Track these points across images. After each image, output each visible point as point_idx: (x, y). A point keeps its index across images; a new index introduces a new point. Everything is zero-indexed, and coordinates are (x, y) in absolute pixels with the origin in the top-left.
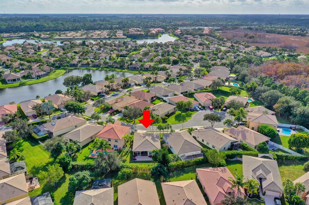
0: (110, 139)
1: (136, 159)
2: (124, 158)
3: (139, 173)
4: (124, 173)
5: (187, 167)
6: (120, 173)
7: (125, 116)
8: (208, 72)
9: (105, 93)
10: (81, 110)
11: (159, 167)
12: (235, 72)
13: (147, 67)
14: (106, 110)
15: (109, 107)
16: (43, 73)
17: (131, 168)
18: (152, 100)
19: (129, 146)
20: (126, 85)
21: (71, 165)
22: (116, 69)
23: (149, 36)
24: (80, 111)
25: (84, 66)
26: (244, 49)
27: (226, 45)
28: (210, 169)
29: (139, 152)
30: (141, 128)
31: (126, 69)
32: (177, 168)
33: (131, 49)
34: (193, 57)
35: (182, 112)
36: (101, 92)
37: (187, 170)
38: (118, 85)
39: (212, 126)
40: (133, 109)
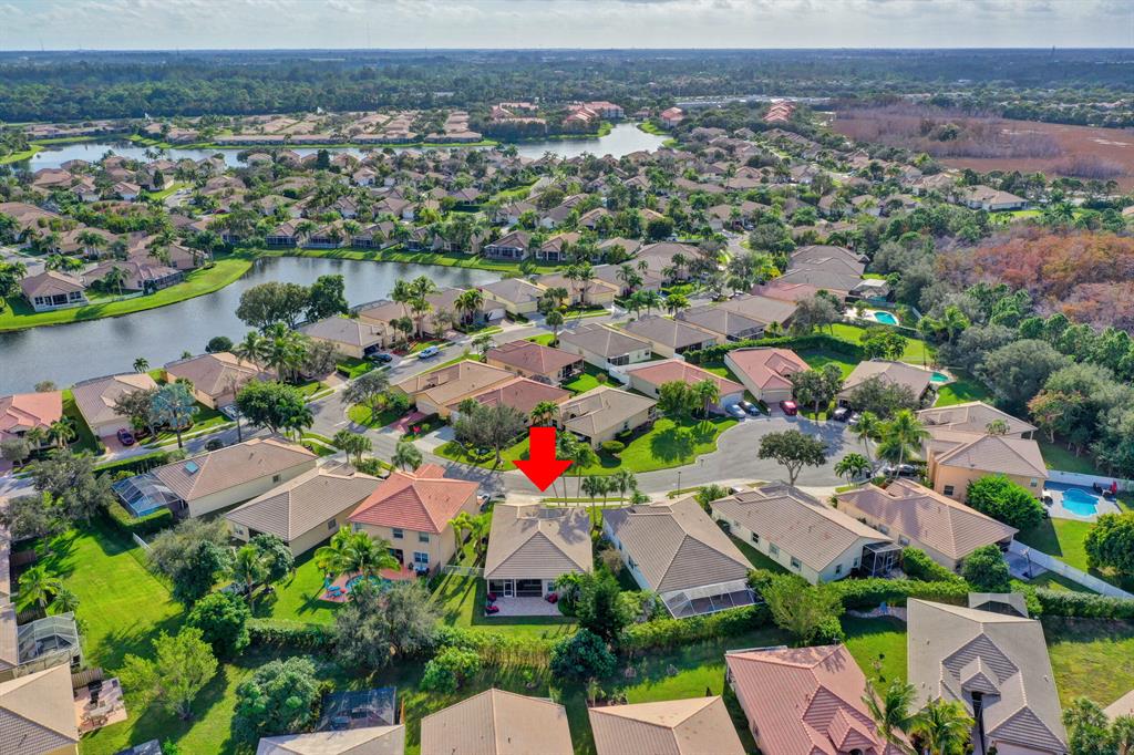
0: (401, 531)
1: (497, 611)
2: (454, 604)
3: (505, 666)
4: (448, 666)
5: (690, 642)
6: (432, 669)
7: (461, 438)
8: (782, 267)
9: (391, 347)
10: (296, 414)
11: (584, 644)
12: (884, 270)
13: (551, 249)
14: (394, 413)
15: (404, 403)
16: (165, 272)
17: (475, 647)
18: (569, 376)
19: (471, 556)
20: (472, 318)
21: (248, 633)
22: (440, 258)
23: (565, 133)
24: (294, 419)
25: (320, 245)
26: (918, 181)
27: (849, 165)
28: (779, 655)
29: (509, 581)
30: (520, 489)
31: (474, 258)
32: (653, 647)
33: (494, 181)
34: (725, 212)
35: (678, 425)
36: (377, 345)
37: (693, 654)
38: (442, 318)
39: (793, 480)
40: (493, 411)
